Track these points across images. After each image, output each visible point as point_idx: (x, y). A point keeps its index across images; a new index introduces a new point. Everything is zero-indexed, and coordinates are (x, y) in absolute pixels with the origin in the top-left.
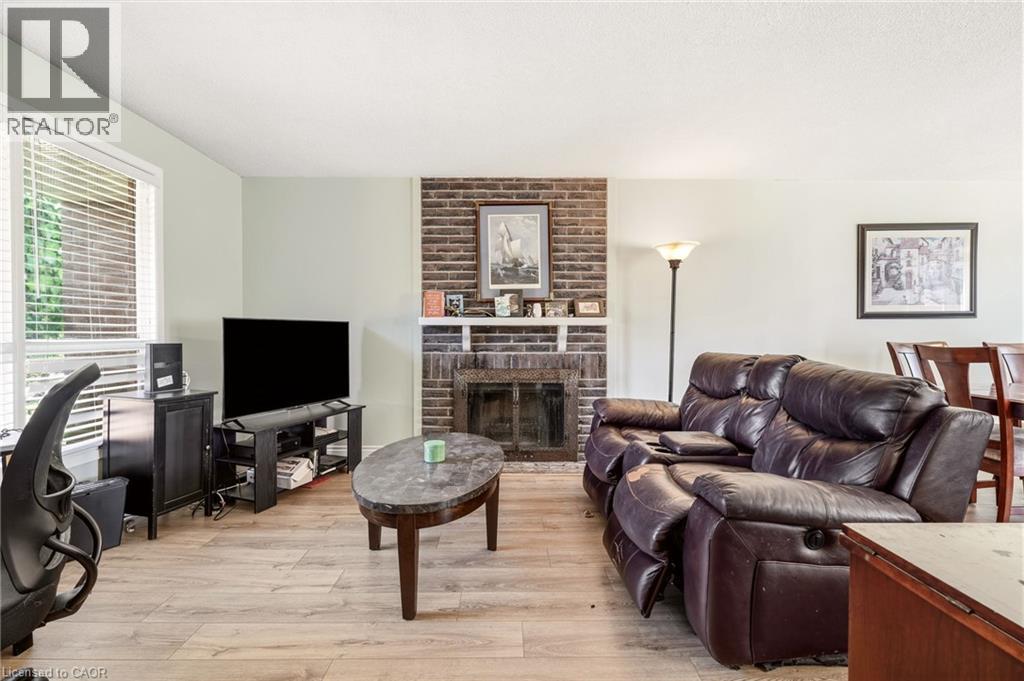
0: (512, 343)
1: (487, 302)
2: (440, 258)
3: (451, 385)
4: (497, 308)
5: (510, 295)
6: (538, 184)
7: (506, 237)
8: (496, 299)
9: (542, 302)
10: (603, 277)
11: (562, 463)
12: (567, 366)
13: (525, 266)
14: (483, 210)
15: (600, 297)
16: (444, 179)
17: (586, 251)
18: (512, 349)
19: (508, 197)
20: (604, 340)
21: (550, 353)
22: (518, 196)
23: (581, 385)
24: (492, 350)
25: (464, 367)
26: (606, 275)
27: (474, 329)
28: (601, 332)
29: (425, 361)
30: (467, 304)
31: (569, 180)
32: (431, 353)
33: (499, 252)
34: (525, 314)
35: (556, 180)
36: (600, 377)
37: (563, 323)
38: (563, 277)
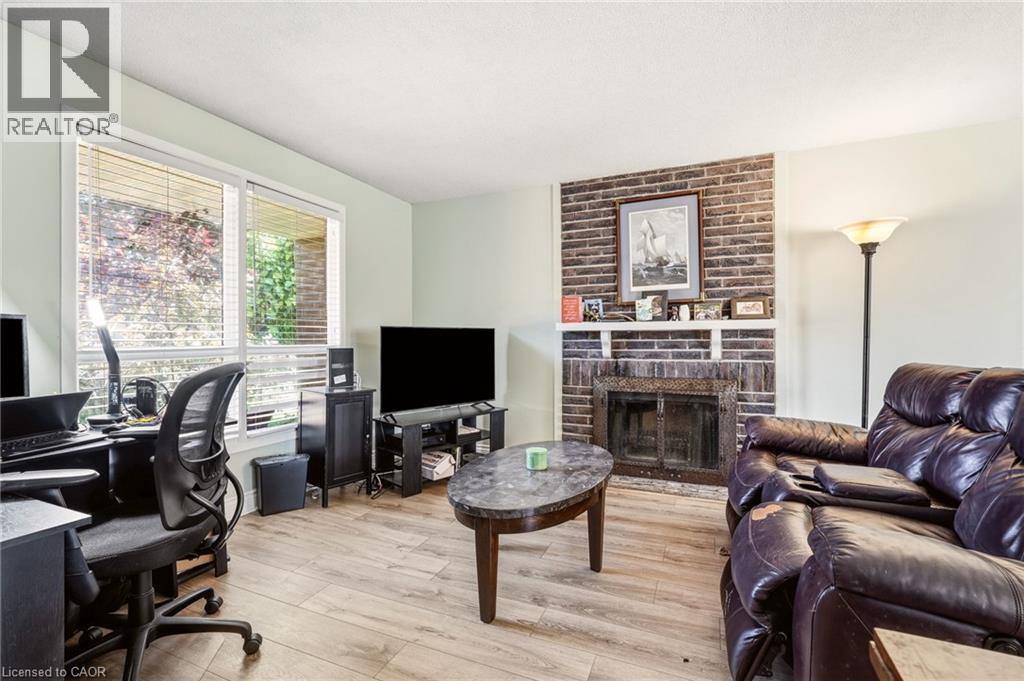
0: (656, 349)
1: (628, 306)
2: (580, 262)
3: (591, 393)
4: (638, 311)
5: (654, 297)
6: (685, 173)
7: (650, 234)
8: (637, 302)
9: (691, 303)
10: (770, 272)
11: (716, 488)
12: (722, 376)
13: (671, 264)
14: (624, 208)
15: (766, 296)
16: (583, 181)
17: (747, 242)
18: (656, 355)
19: (651, 191)
20: (771, 346)
21: (702, 361)
22: (663, 188)
23: (741, 398)
24: (634, 357)
25: (604, 374)
26: (773, 269)
27: (615, 335)
28: (767, 337)
29: (566, 367)
30: (606, 309)
31: (723, 162)
32: (571, 359)
33: (642, 251)
34: (670, 317)
35: (707, 165)
36: (766, 390)
37: (717, 326)
38: (717, 274)
